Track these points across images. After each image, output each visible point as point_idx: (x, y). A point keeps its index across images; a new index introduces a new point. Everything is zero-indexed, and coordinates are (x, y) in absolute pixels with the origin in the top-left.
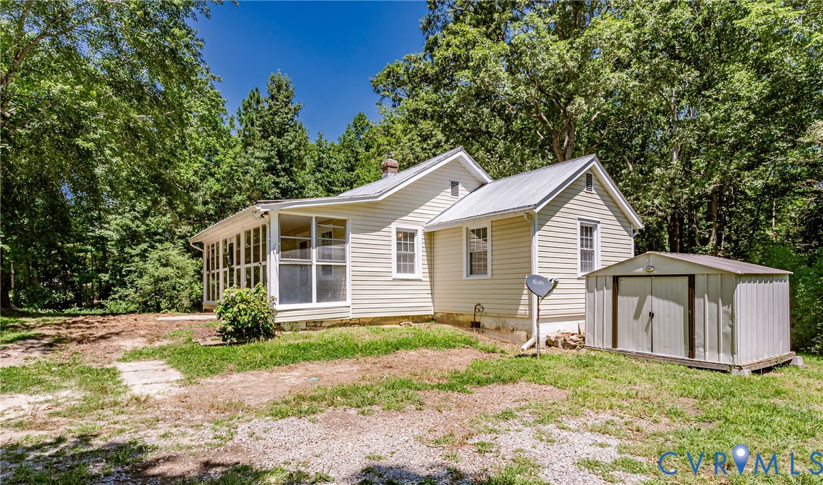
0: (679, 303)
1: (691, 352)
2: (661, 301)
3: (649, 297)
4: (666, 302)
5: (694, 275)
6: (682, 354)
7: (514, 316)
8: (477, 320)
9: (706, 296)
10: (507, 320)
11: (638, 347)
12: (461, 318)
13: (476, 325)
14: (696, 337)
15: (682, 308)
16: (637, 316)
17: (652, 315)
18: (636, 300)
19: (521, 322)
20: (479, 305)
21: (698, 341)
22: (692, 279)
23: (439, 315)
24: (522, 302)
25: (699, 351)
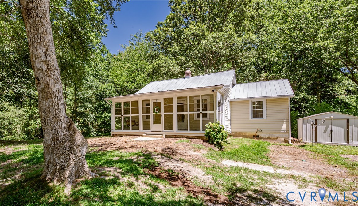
0: (342, 127)
1: (348, 141)
2: (335, 127)
3: (330, 126)
4: (337, 128)
5: (349, 119)
6: (344, 143)
7: (279, 133)
8: (257, 134)
9: (354, 125)
10: (274, 134)
11: (325, 141)
12: (247, 134)
13: (256, 137)
14: (350, 137)
15: (344, 129)
16: (325, 132)
17: (331, 131)
18: (325, 127)
19: (281, 135)
20: (259, 129)
21: (350, 138)
22: (348, 120)
23: (233, 133)
24: (283, 128)
25: (351, 141)
